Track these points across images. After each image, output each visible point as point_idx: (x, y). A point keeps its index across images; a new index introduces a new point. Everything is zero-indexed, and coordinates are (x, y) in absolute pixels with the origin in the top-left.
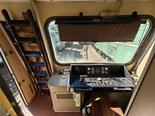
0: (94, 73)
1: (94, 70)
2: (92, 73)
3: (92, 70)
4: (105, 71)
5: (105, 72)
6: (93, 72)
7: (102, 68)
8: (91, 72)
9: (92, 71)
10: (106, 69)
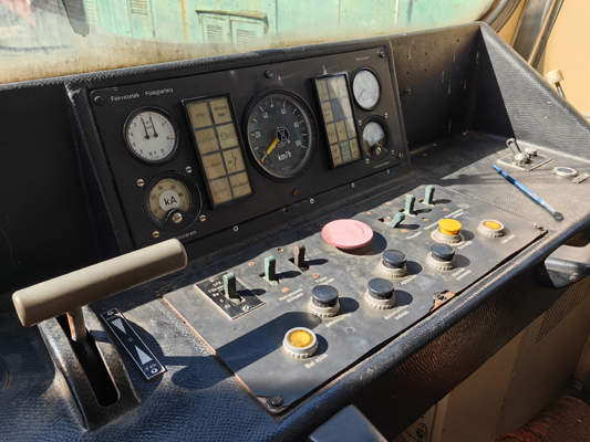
0: (241, 186)
2: (220, 193)
3: (205, 142)
5: (359, 134)
6: (228, 182)
7: (322, 88)
9: (212, 168)
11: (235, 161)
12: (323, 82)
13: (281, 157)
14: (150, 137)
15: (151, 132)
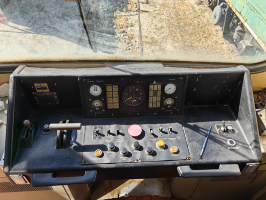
0: (116, 106)
1: (116, 94)
2: (110, 106)
3: (109, 94)
4: (164, 96)
5: (162, 101)
6: (114, 103)
7: (151, 87)
8: (105, 103)
9: (109, 101)
10: (170, 88)
11: (116, 100)
12: (152, 85)
13: (132, 101)
14: (96, 91)
15: (96, 89)
